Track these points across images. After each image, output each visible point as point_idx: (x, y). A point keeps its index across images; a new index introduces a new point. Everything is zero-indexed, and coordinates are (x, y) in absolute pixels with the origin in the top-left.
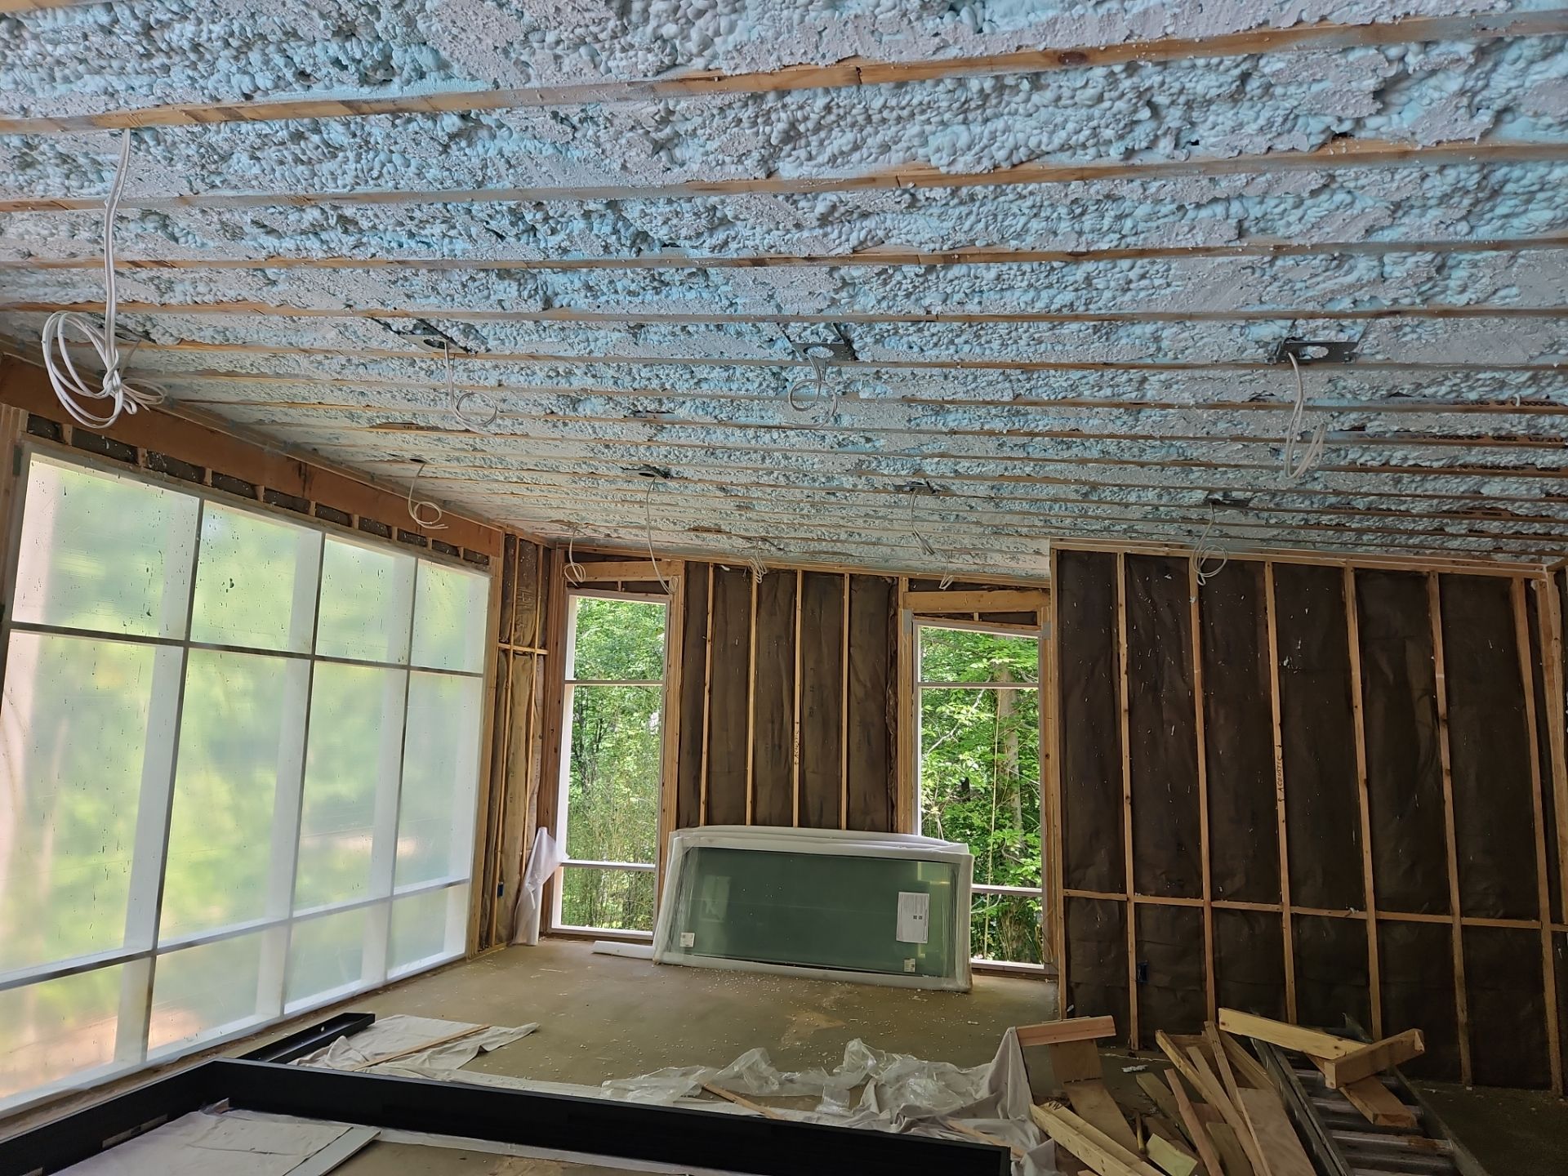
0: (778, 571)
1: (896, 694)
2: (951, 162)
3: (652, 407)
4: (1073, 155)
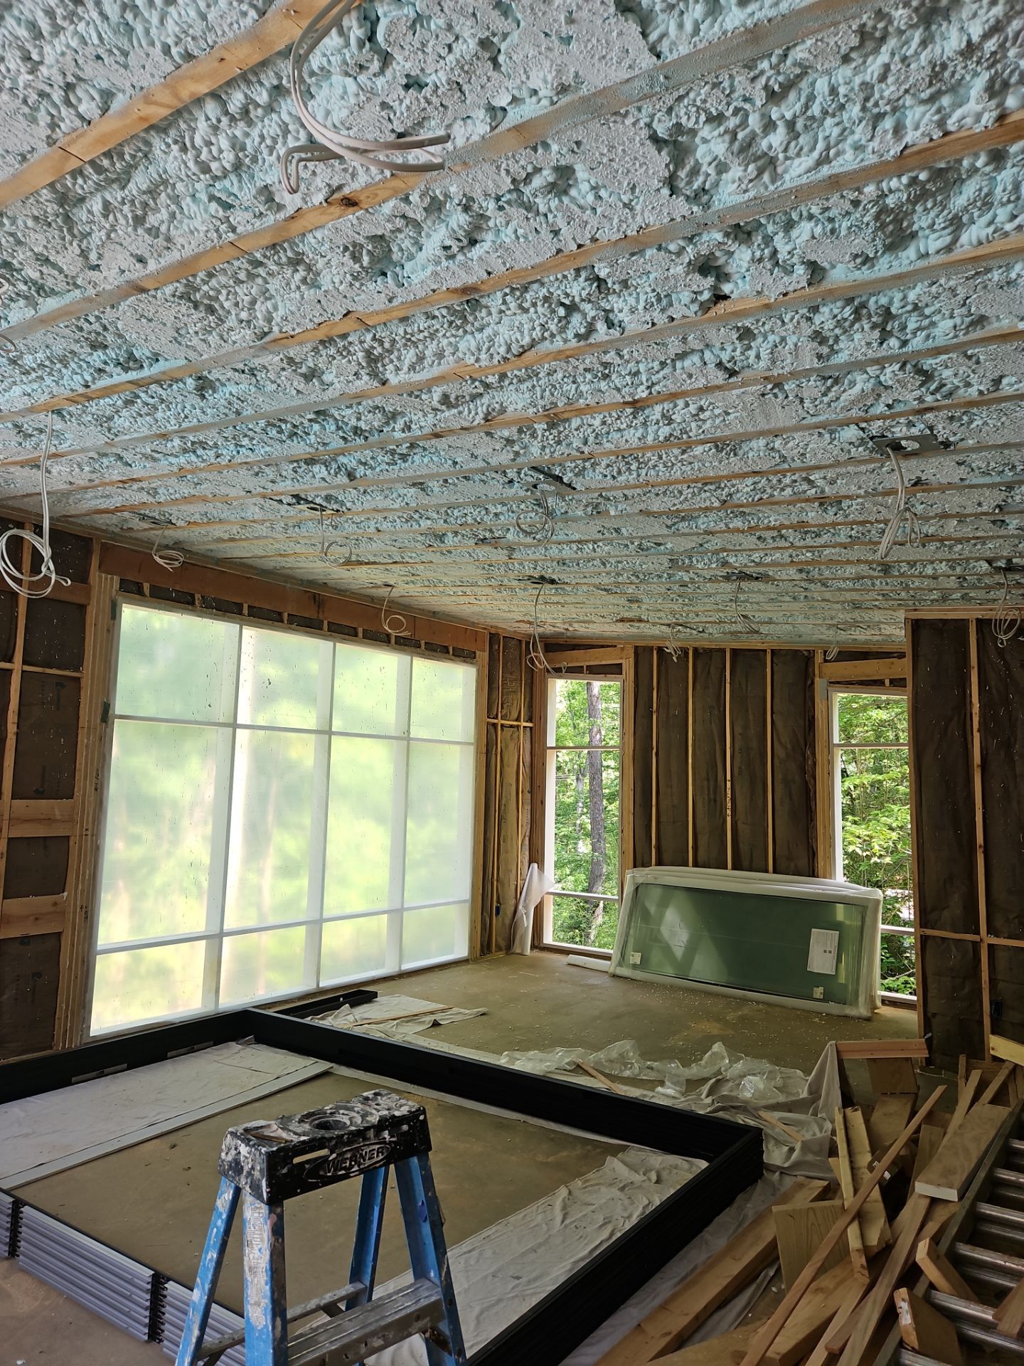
0: (712, 650)
1: (814, 754)
2: (478, 360)
3: (488, 535)
4: (552, 342)
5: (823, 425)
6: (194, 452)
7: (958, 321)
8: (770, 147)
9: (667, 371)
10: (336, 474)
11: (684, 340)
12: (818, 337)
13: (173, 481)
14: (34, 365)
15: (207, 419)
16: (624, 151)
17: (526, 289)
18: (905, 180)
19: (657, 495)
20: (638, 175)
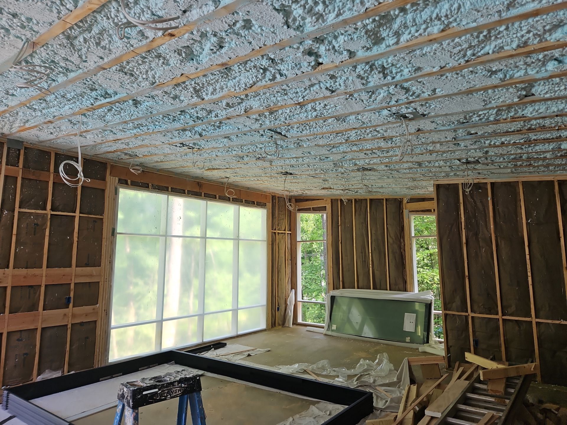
0: (362, 199)
1: (404, 241)
2: (235, 90)
3: (260, 156)
4: (262, 82)
5: (374, 109)
6: (139, 128)
7: (410, 69)
8: (319, 10)
9: (308, 91)
10: (195, 134)
11: (310, 80)
12: (359, 76)
13: (133, 140)
14: (71, 98)
15: (140, 115)
16: (265, 13)
17: (246, 63)
18: (371, 20)
19: (320, 138)
20: (274, 22)
